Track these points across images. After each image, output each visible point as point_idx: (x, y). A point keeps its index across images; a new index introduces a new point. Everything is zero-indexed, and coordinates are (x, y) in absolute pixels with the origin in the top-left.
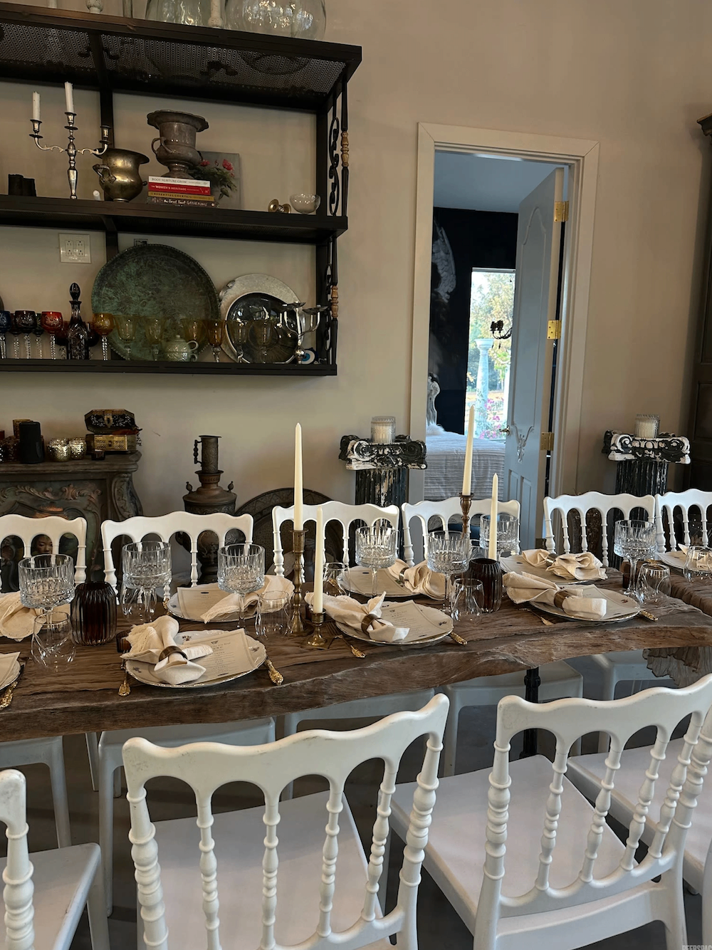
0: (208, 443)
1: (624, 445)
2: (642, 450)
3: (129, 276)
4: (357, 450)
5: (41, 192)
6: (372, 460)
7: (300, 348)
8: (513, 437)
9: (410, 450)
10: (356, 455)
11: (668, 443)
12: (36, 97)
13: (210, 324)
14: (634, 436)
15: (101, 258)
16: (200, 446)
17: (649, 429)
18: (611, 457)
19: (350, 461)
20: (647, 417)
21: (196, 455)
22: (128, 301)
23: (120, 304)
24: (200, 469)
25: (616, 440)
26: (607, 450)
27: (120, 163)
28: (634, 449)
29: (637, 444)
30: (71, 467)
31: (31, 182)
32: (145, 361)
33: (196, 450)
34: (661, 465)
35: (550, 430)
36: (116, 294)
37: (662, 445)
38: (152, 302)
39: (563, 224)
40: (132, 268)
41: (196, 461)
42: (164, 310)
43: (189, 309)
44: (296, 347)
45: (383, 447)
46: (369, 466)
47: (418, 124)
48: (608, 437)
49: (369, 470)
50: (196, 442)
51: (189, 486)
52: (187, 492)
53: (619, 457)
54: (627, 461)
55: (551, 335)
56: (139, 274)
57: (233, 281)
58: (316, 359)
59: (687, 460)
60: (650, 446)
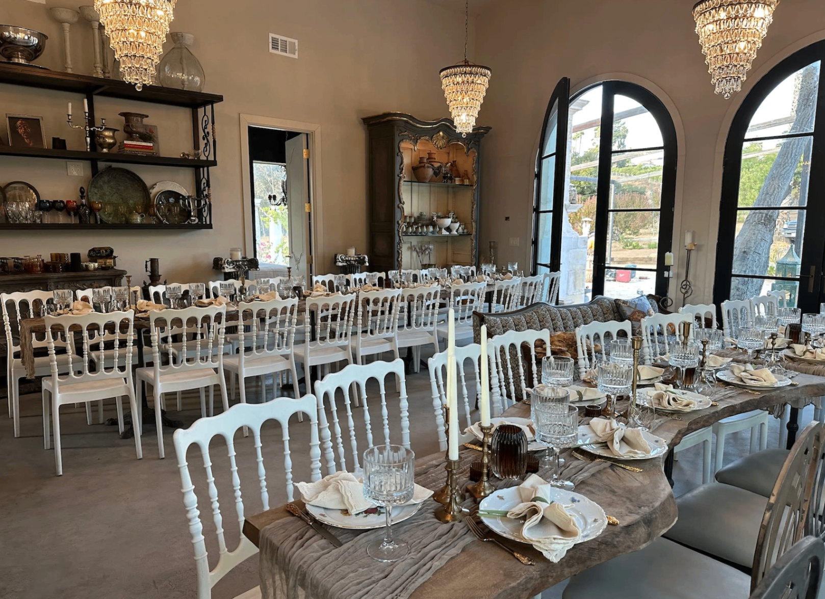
0: (154, 262)
1: (342, 259)
2: (349, 261)
3: (104, 182)
4: (227, 263)
5: (68, 148)
6: (234, 268)
7: (192, 216)
8: (293, 259)
9: (252, 263)
10: (226, 265)
11: (359, 258)
12: (70, 104)
13: (147, 207)
14: (346, 255)
15: (89, 173)
16: (149, 264)
17: (352, 252)
18: (337, 264)
19: (224, 268)
20: (351, 247)
21: (146, 267)
22: (104, 194)
23: (100, 196)
24: (150, 274)
25: (339, 257)
26: (336, 262)
27: (107, 133)
28: (347, 261)
29: (347, 259)
30: (97, 273)
31: (64, 141)
32: (116, 224)
33: (146, 265)
34: (358, 267)
35: (311, 254)
36: (98, 191)
37: (357, 259)
38: (116, 195)
39: (308, 160)
40: (106, 178)
41: (147, 271)
42: (122, 199)
43: (135, 198)
44: (190, 216)
45: (239, 261)
46: (233, 270)
47: (239, 114)
48: (336, 256)
49: (232, 272)
50: (146, 262)
51: (145, 283)
52: (144, 285)
53: (340, 264)
54: (344, 266)
55: (307, 210)
56: (109, 182)
57: (156, 184)
58: (199, 221)
59: (367, 264)
60: (352, 259)
